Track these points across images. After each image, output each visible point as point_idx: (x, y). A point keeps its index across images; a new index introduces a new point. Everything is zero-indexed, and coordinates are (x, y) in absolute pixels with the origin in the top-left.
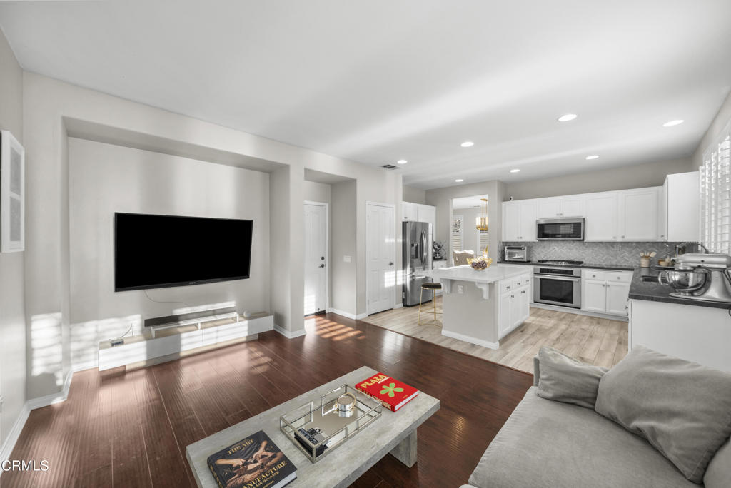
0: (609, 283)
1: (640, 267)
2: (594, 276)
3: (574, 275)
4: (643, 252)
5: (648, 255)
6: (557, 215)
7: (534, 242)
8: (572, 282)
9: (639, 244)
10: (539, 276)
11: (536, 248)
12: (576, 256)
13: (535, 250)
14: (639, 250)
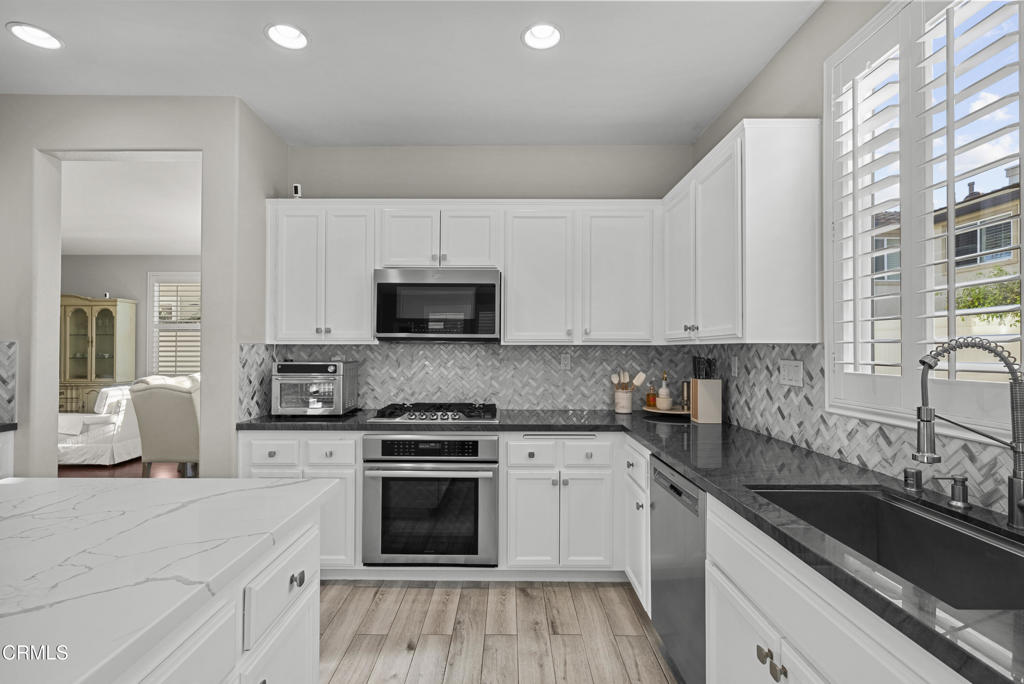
0: (566, 474)
1: (613, 413)
2: (531, 455)
3: (481, 457)
5: (627, 380)
6: (433, 258)
7: (369, 347)
8: (475, 481)
9: (611, 353)
10: (378, 469)
11: (373, 368)
12: (478, 387)
13: (372, 372)
14: (609, 369)
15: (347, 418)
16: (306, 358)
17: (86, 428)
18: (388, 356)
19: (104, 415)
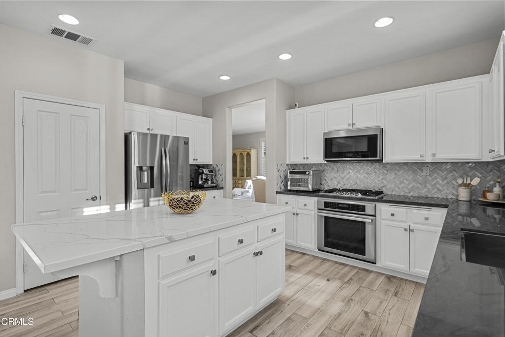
0: (413, 226)
1: (458, 201)
2: (393, 215)
3: (367, 212)
4: (462, 177)
5: (468, 182)
6: (349, 125)
8: (364, 223)
9: (458, 166)
10: (323, 213)
11: (327, 173)
12: (375, 183)
13: (327, 175)
14: (457, 175)
15: (315, 192)
16: (302, 169)
17: (242, 193)
18: (333, 168)
19: (247, 189)
